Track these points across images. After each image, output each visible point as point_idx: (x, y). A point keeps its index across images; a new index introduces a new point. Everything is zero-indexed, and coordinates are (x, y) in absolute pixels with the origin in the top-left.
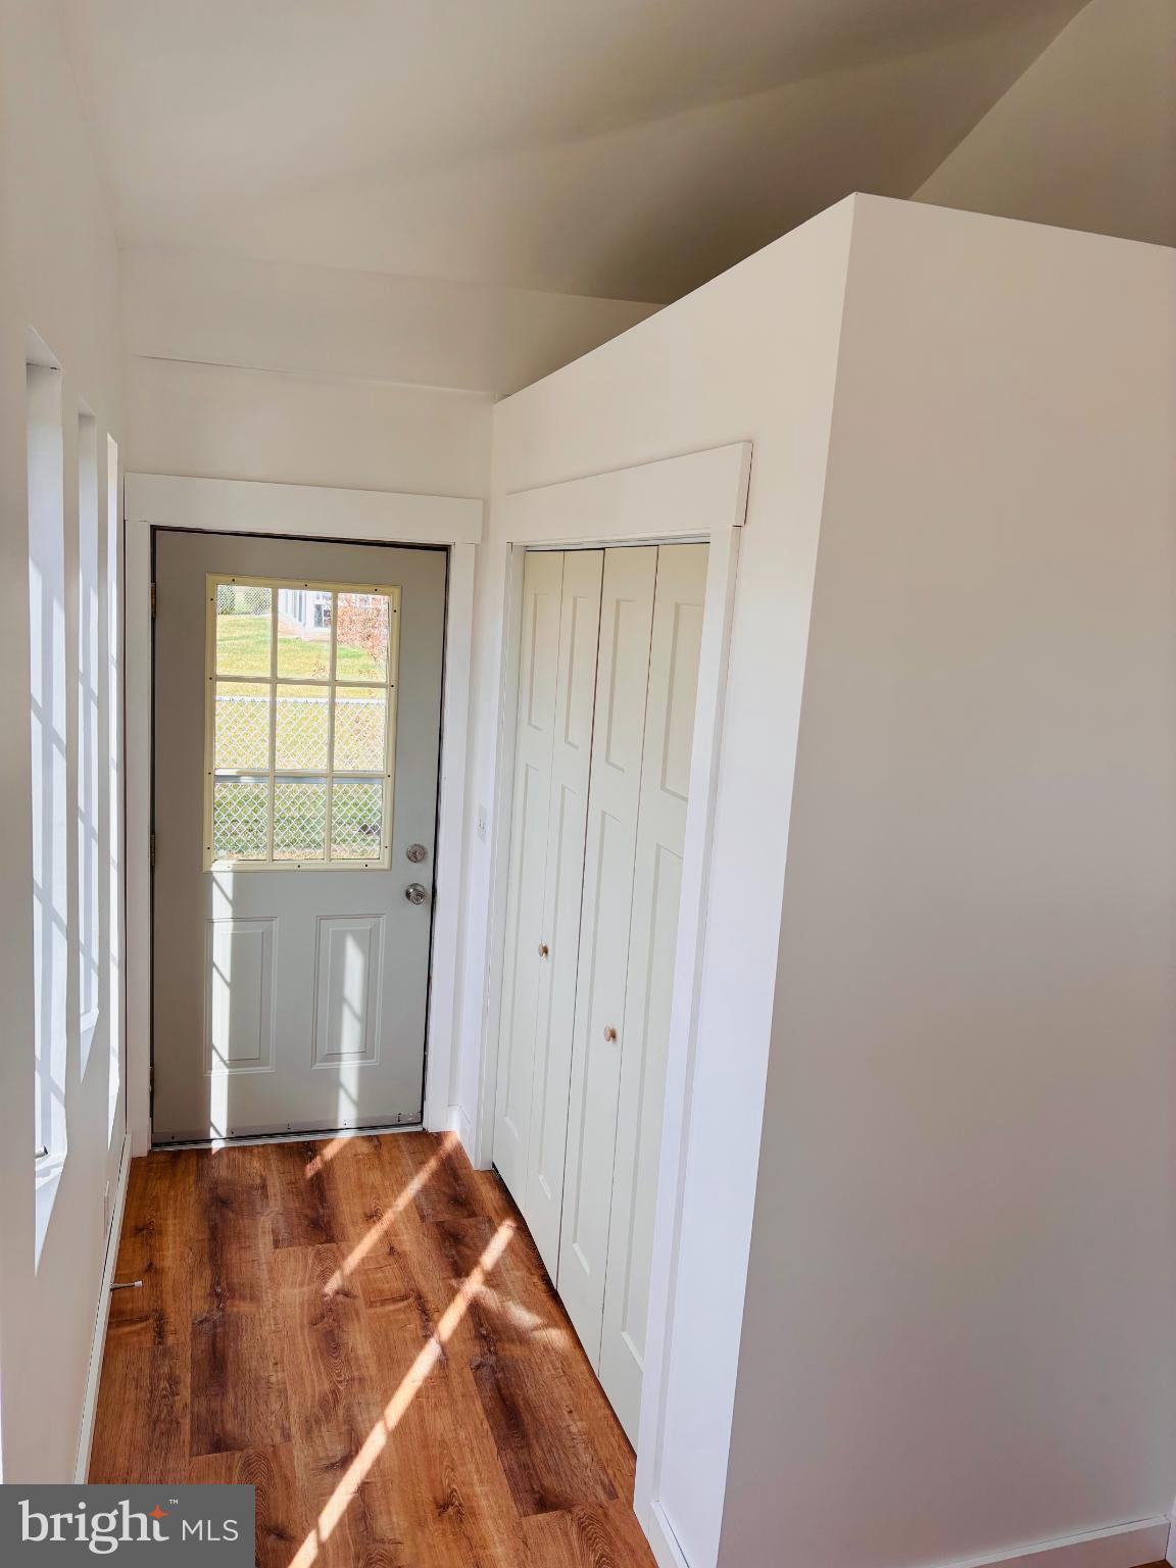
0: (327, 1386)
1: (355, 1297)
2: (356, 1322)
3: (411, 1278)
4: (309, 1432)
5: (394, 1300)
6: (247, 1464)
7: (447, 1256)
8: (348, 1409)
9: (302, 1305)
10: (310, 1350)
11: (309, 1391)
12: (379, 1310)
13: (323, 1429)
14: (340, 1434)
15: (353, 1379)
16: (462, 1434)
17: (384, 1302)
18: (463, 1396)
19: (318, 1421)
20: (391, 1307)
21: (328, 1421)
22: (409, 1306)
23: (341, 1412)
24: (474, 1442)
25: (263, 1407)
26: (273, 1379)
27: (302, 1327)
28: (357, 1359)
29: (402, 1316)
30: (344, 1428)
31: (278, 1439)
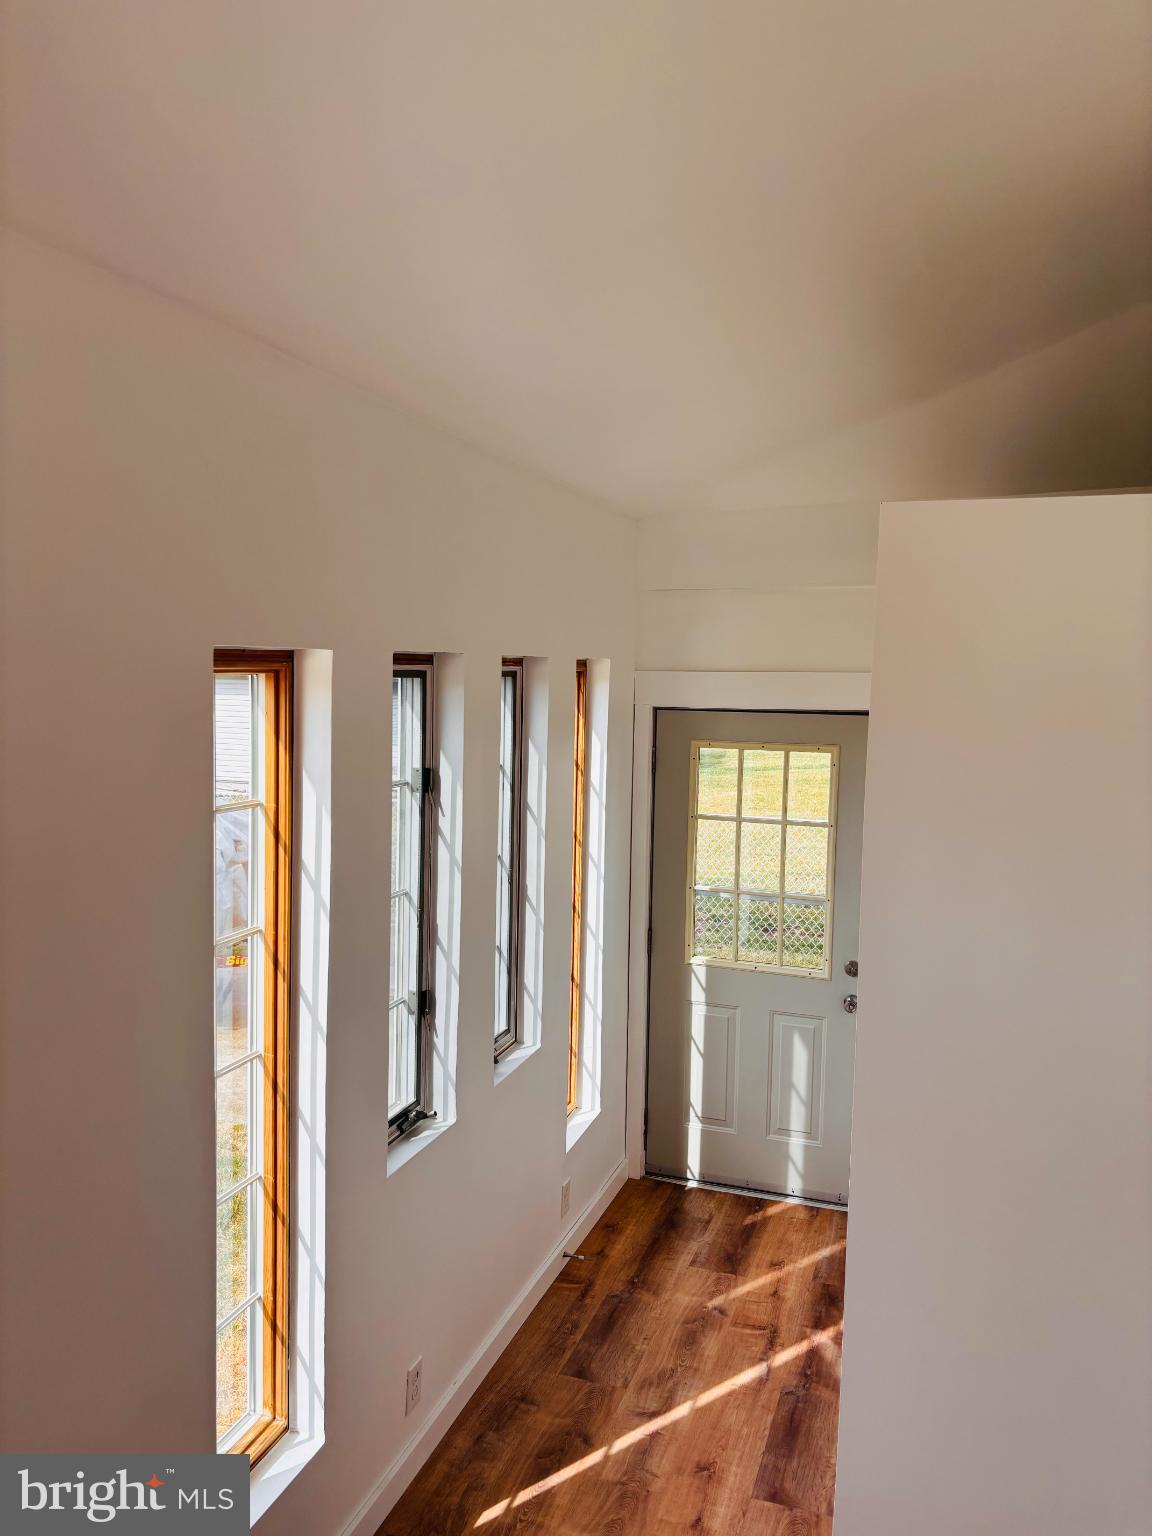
0: (670, 1365)
1: (727, 1316)
2: (716, 1333)
3: (777, 1317)
4: (642, 1388)
5: (753, 1327)
6: (591, 1392)
7: (816, 1311)
8: (676, 1384)
9: (685, 1309)
10: (673, 1339)
11: (657, 1364)
12: (738, 1330)
13: (652, 1390)
14: (660, 1397)
15: (690, 1367)
16: (745, 1431)
17: (746, 1326)
18: (763, 1407)
19: (651, 1384)
20: (748, 1331)
21: (657, 1387)
22: (763, 1335)
23: (670, 1384)
24: (751, 1439)
25: (621, 1362)
26: (638, 1348)
27: (676, 1323)
28: (702, 1356)
29: (753, 1340)
30: (666, 1395)
31: (619, 1384)
